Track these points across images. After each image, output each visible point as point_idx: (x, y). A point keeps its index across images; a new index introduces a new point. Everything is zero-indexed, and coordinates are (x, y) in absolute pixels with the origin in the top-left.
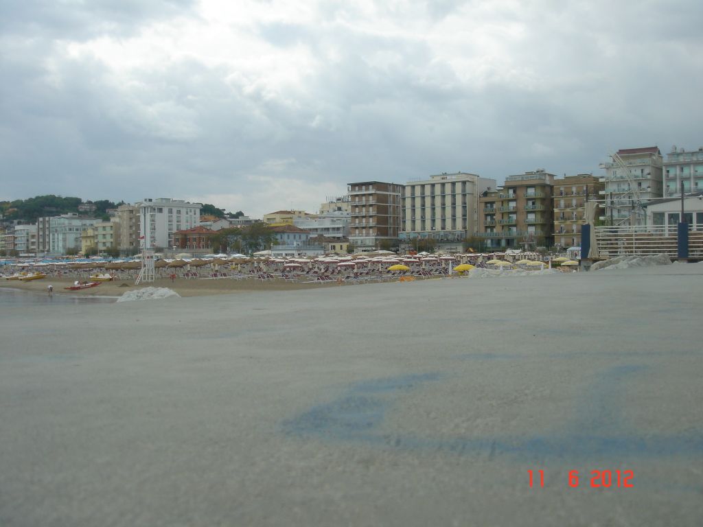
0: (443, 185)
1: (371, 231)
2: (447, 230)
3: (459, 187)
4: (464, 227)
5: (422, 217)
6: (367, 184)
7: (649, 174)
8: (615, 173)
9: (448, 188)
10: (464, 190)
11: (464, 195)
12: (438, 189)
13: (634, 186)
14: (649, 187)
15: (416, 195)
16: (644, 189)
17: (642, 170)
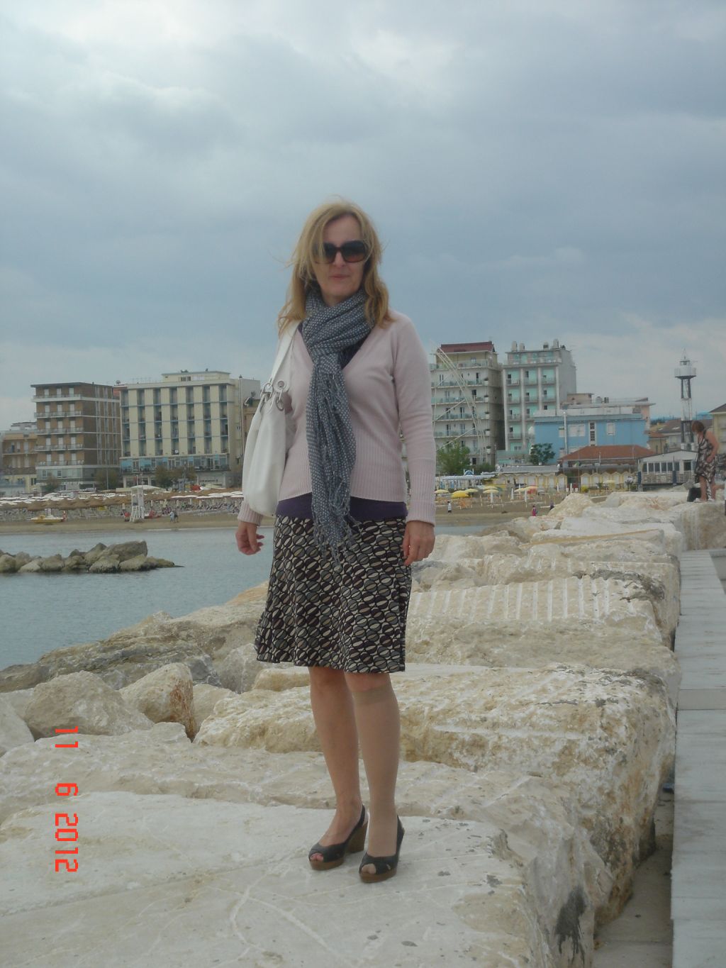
0: (190, 389)
1: (74, 457)
2: (197, 454)
3: (214, 394)
4: (224, 450)
5: (156, 436)
6: (65, 387)
7: (486, 380)
8: (441, 377)
9: (198, 395)
10: (222, 397)
11: (223, 404)
12: (181, 396)
13: (468, 394)
14: (486, 396)
15: (146, 403)
16: (480, 399)
17: (477, 374)
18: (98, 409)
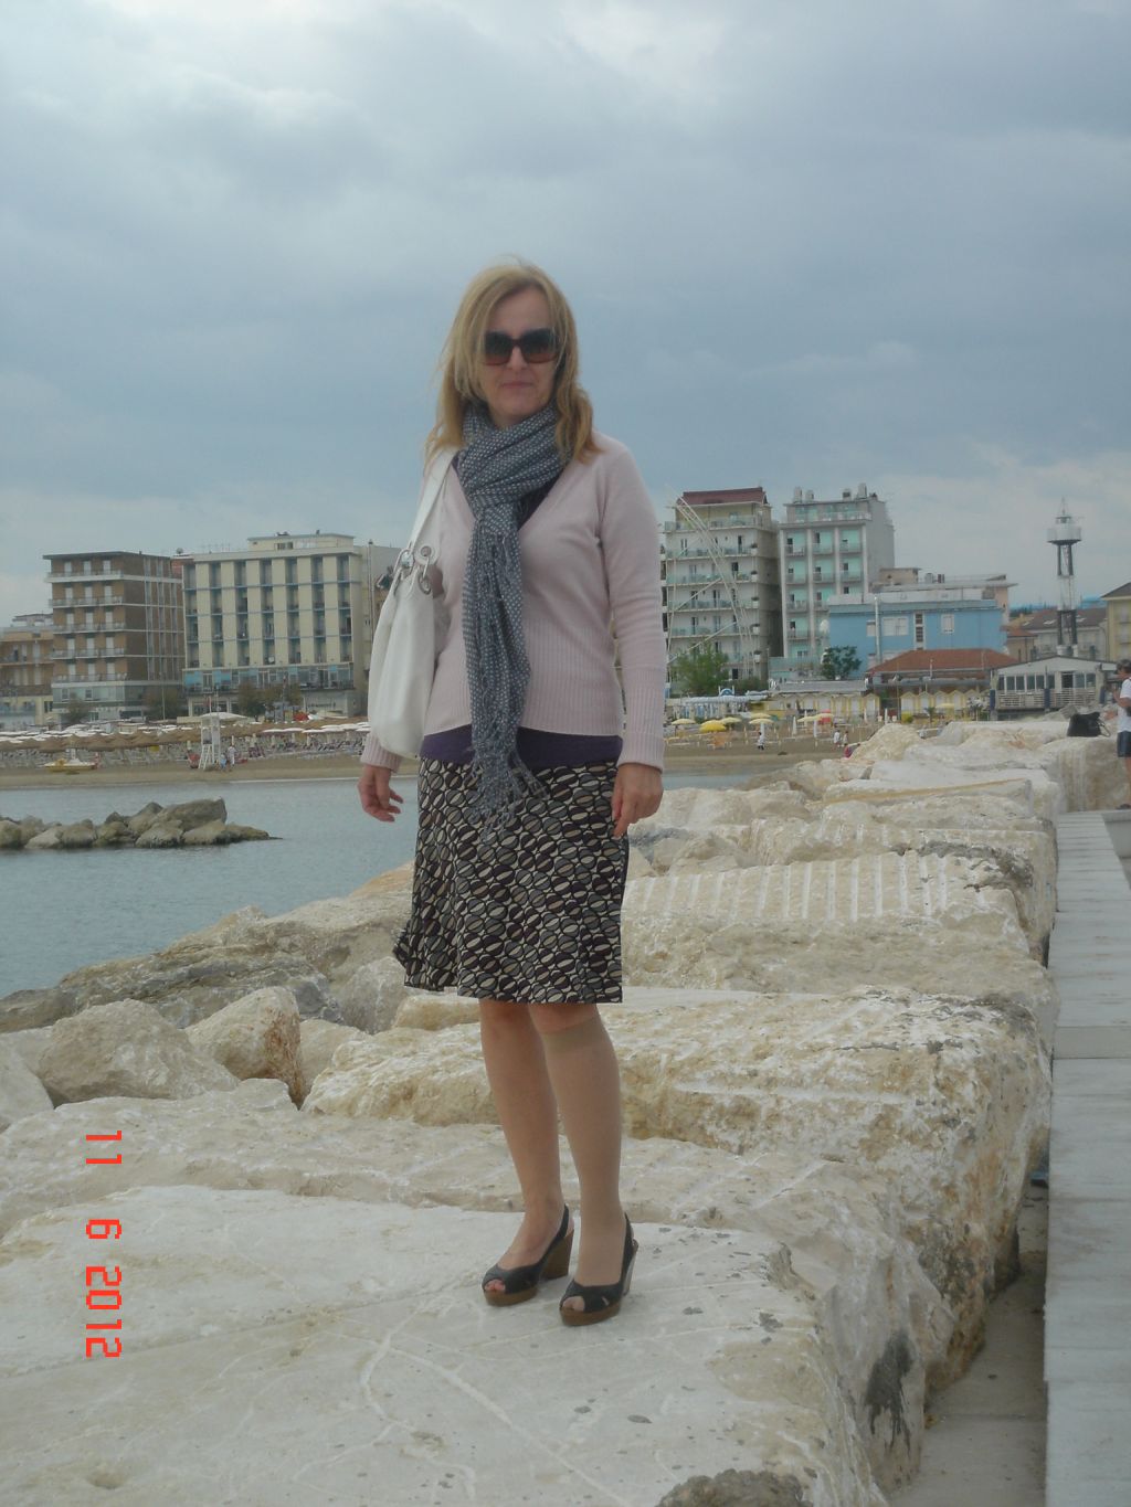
0: (291, 562)
1: (111, 668)
2: (303, 664)
3: (330, 569)
5: (240, 636)
6: (97, 559)
7: (754, 546)
8: (684, 543)
9: (304, 572)
10: (341, 574)
11: (343, 586)
12: (278, 573)
13: (725, 570)
14: (754, 573)
15: (224, 585)
16: (744, 576)
17: (740, 538)
18: (148, 592)
